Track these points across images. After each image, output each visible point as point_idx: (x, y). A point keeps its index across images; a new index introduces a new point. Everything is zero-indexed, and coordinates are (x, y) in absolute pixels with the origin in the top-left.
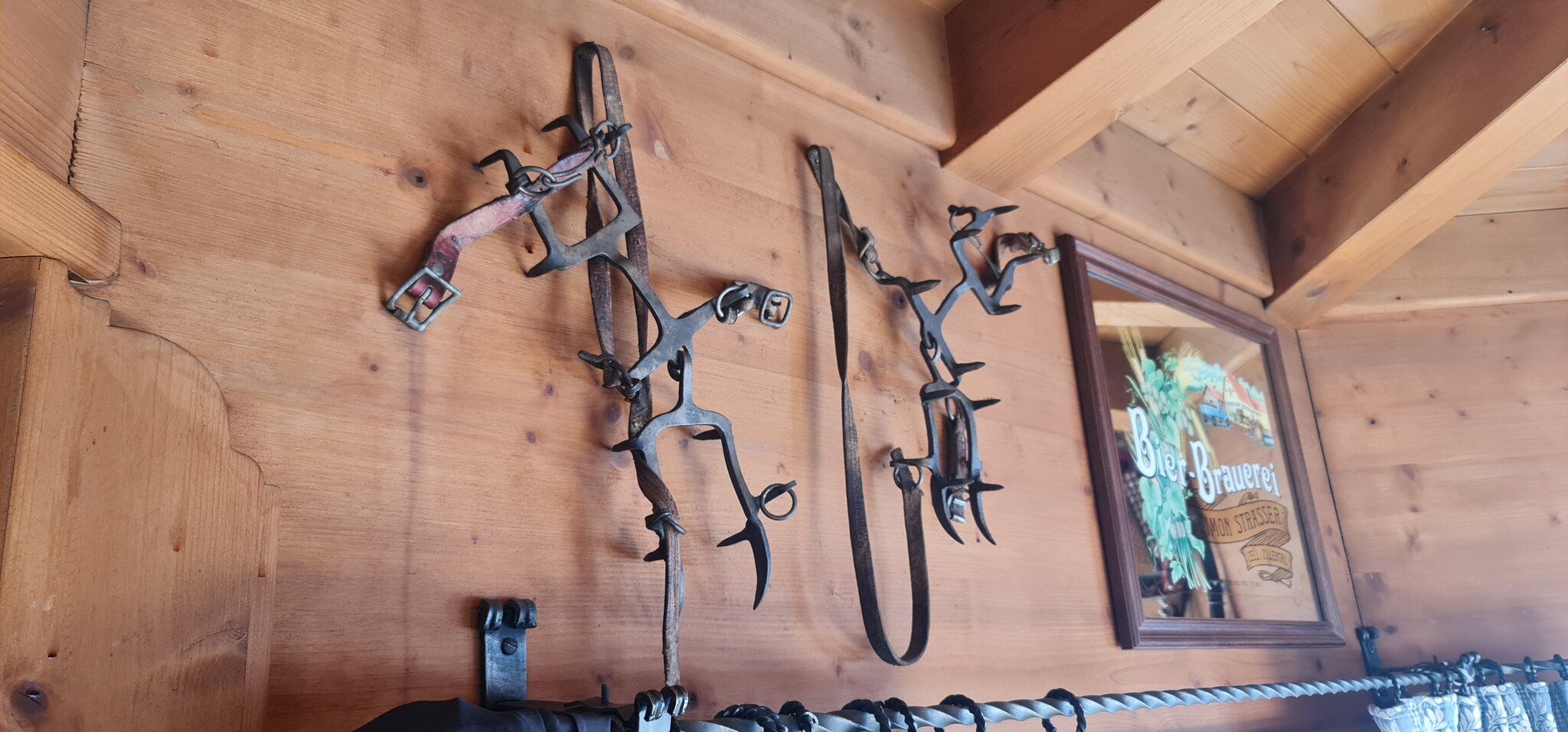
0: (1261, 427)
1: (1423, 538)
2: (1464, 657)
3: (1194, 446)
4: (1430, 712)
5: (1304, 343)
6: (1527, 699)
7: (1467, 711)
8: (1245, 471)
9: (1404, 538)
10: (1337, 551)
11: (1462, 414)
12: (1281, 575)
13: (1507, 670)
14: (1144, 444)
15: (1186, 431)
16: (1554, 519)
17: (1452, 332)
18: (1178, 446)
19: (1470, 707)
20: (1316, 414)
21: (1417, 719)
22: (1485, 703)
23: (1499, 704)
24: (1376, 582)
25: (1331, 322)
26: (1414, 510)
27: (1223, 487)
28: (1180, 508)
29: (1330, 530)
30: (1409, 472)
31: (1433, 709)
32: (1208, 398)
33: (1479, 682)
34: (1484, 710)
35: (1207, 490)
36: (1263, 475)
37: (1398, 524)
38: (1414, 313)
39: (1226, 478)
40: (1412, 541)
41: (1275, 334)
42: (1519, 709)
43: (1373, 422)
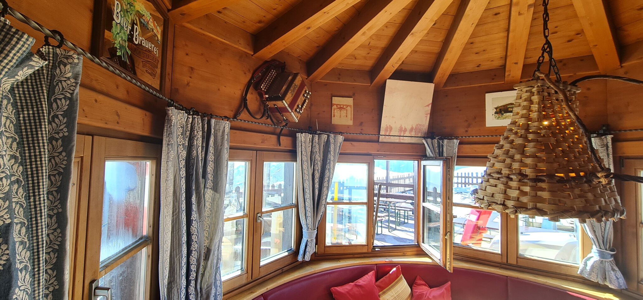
0: (158, 37)
1: (190, 84)
2: (192, 108)
3: (135, 27)
4: (180, 114)
5: (176, 28)
6: (203, 121)
7: (189, 119)
8: (149, 44)
9: (186, 83)
10: (169, 80)
11: (207, 61)
12: (153, 75)
13: (200, 114)
14: (118, 13)
15: (134, 21)
16: (219, 89)
17: (210, 43)
18: (130, 22)
19: (190, 118)
20: (174, 47)
21: (177, 114)
22: (193, 119)
23: (196, 120)
24: (177, 90)
25: (184, 27)
26: (191, 77)
27: (141, 42)
28: (125, 38)
29: (169, 74)
30: (192, 69)
31: (181, 113)
32: (143, 18)
33: (193, 114)
34: (193, 120)
35: (136, 40)
36: (155, 49)
37: (186, 79)
38: (204, 34)
39: (143, 41)
40: (188, 84)
41: (169, 18)
42: (200, 122)
43: (187, 54)
